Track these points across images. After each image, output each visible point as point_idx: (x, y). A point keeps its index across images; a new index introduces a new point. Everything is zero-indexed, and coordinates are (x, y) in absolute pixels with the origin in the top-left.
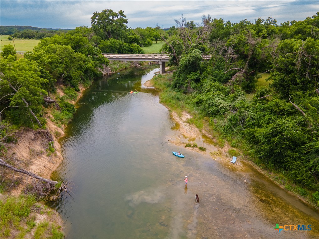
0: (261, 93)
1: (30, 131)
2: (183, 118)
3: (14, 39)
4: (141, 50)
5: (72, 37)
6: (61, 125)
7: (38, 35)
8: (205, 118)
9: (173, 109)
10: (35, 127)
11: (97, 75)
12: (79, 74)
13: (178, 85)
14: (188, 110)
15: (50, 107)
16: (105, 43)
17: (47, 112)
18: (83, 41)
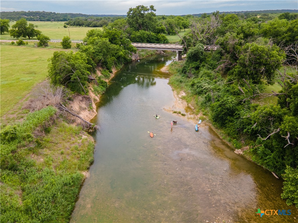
0: (229, 79)
1: (80, 95)
2: (179, 95)
3: (68, 26)
4: (166, 39)
5: (110, 31)
6: (97, 95)
7: (86, 23)
8: (195, 96)
9: (175, 89)
10: (83, 94)
11: (127, 61)
12: (113, 59)
13: (184, 71)
14: (185, 90)
15: (92, 83)
16: (136, 34)
17: (90, 86)
18: (118, 34)
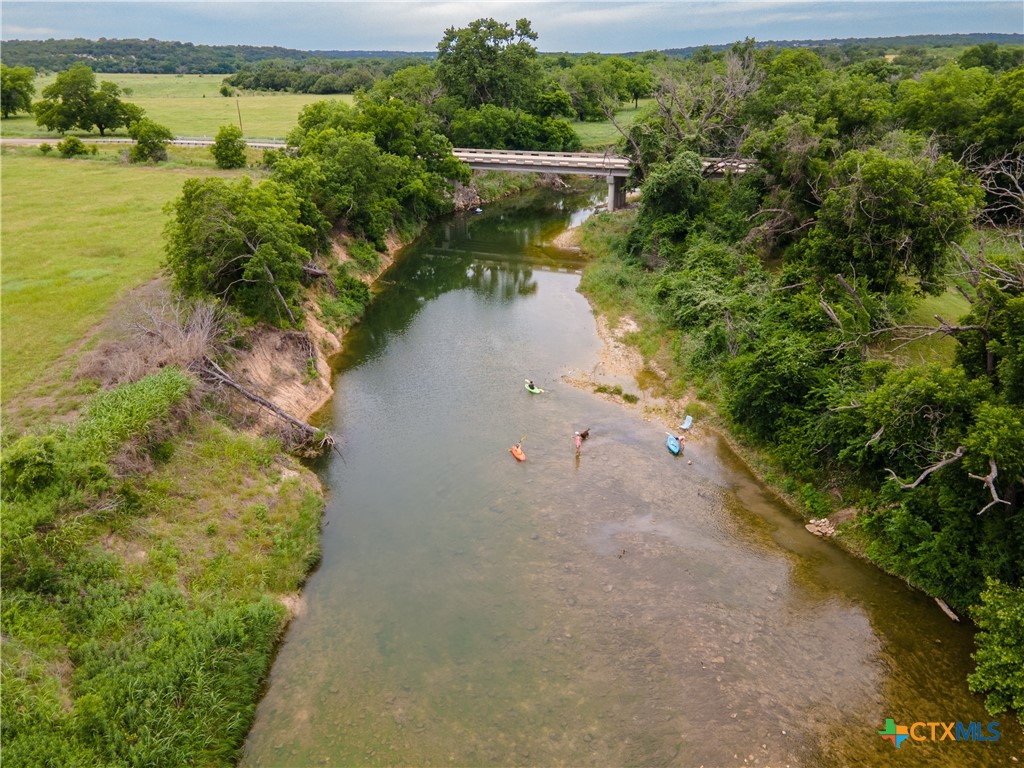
1: (274, 331)
2: (616, 331)
3: (236, 90)
4: (571, 136)
5: (380, 109)
6: (335, 328)
7: (299, 80)
8: (669, 332)
9: (602, 308)
10: (284, 325)
11: (438, 210)
12: (389, 206)
13: (634, 246)
14: (637, 312)
15: (315, 287)
16: (469, 117)
17: (309, 296)
18: (406, 120)
